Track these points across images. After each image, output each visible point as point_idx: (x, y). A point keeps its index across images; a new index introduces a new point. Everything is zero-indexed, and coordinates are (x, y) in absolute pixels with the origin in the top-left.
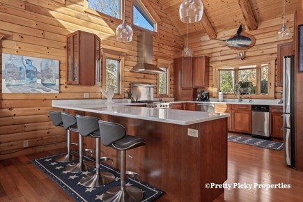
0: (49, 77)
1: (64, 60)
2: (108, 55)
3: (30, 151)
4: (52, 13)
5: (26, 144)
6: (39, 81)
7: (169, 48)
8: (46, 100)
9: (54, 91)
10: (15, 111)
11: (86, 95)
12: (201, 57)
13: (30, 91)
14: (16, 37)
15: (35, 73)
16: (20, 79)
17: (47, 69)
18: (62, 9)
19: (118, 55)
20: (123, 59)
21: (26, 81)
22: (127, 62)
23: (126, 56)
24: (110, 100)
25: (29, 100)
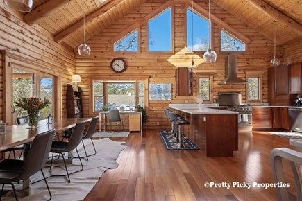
0: (167, 92)
1: (174, 83)
2: (200, 76)
3: (160, 127)
4: (168, 60)
5: (158, 124)
6: (163, 95)
7: (262, 60)
8: (166, 104)
9: (170, 99)
10: (154, 108)
11: (186, 101)
12: (297, 64)
13: (159, 99)
14: (154, 76)
15: (161, 91)
16: (155, 94)
17: (166, 89)
18: (173, 57)
19: (208, 75)
20: (212, 77)
21: (157, 95)
22: (215, 79)
23: (214, 74)
24: (200, 104)
25: (159, 104)
